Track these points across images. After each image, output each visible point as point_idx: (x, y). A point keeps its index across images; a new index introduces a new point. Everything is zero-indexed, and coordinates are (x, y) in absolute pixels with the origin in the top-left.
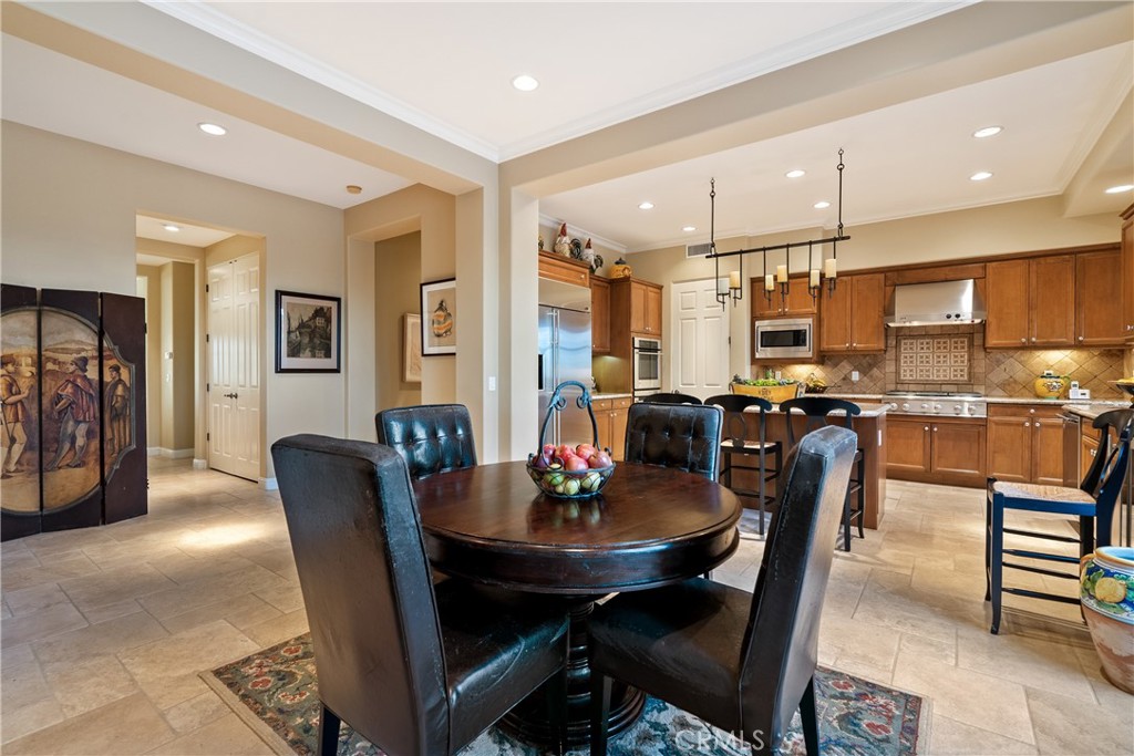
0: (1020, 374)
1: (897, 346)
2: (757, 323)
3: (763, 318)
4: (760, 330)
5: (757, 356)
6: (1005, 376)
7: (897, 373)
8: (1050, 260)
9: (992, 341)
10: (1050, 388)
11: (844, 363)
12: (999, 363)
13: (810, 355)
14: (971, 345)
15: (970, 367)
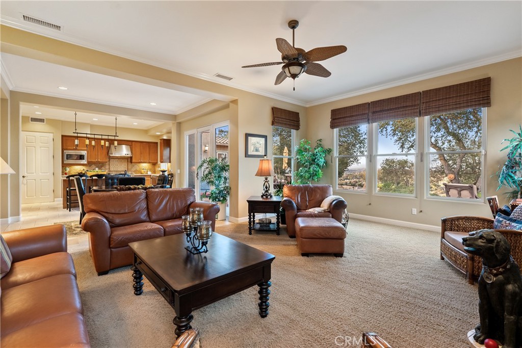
0: (138, 169)
1: (109, 161)
2: (65, 151)
3: (67, 149)
4: (66, 154)
5: (65, 162)
6: (135, 169)
7: (109, 168)
8: (145, 143)
9: (133, 161)
10: (145, 172)
11: (93, 165)
12: (134, 166)
13: (86, 163)
14: (128, 161)
15: (128, 167)
